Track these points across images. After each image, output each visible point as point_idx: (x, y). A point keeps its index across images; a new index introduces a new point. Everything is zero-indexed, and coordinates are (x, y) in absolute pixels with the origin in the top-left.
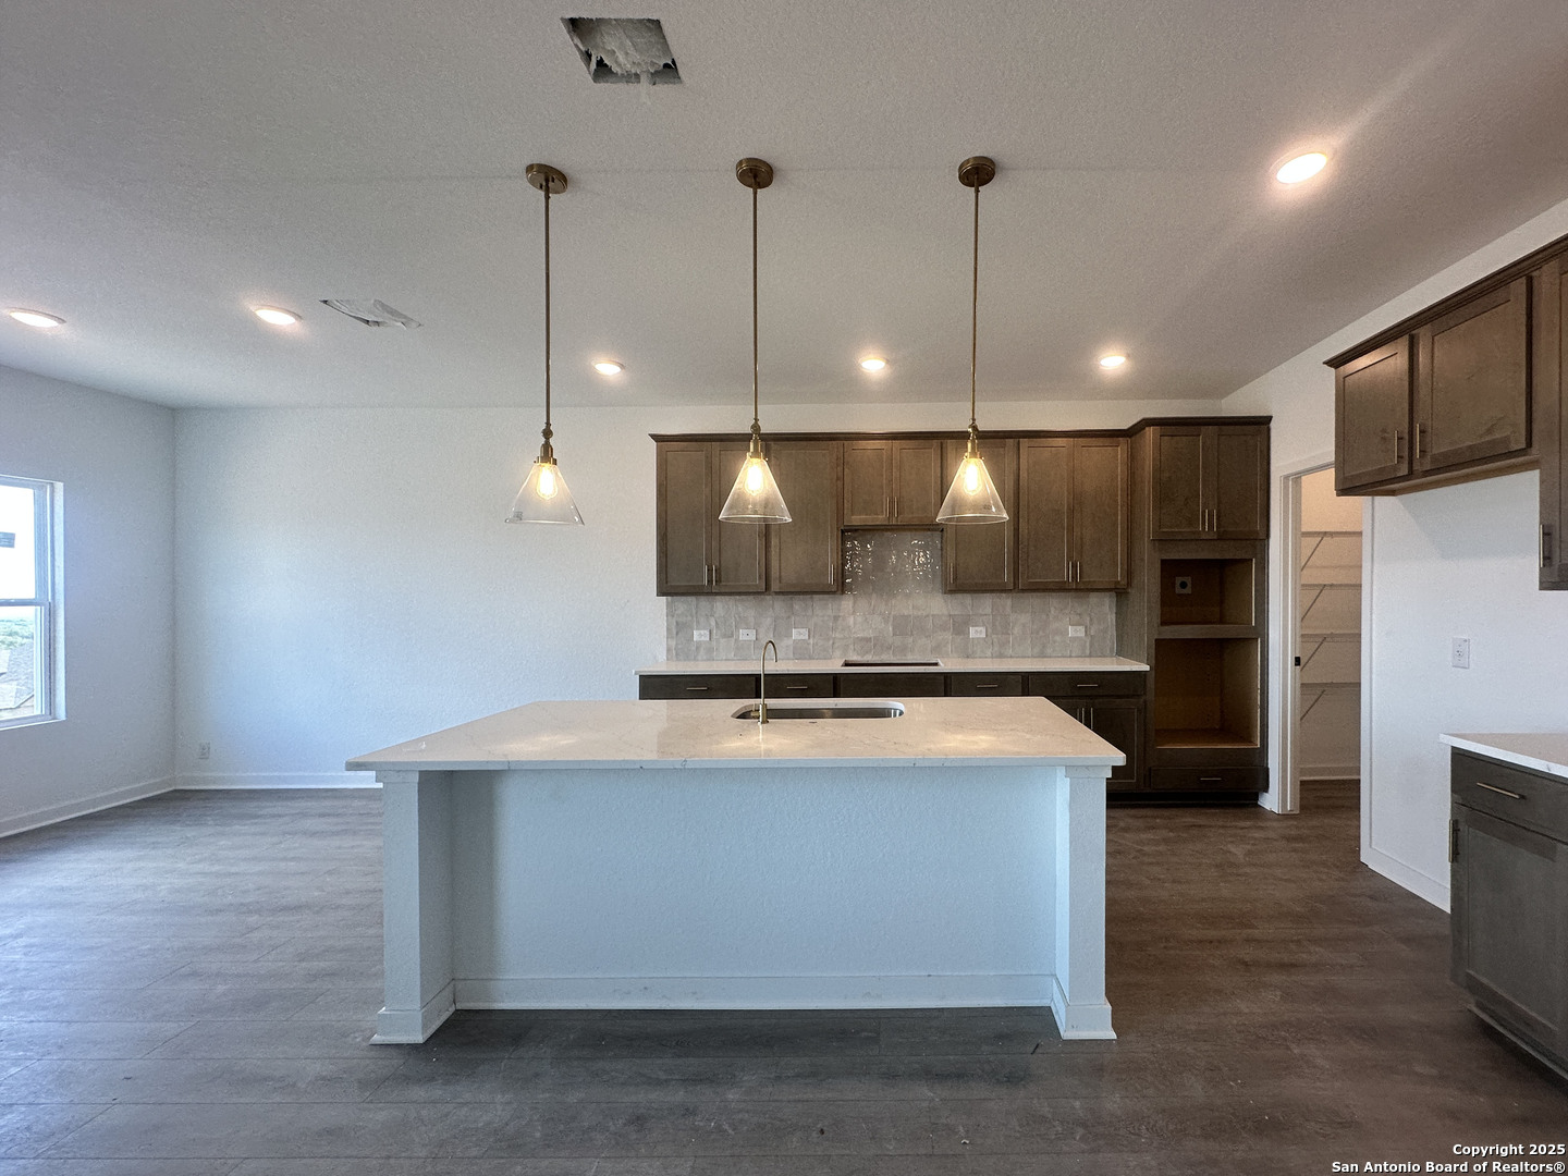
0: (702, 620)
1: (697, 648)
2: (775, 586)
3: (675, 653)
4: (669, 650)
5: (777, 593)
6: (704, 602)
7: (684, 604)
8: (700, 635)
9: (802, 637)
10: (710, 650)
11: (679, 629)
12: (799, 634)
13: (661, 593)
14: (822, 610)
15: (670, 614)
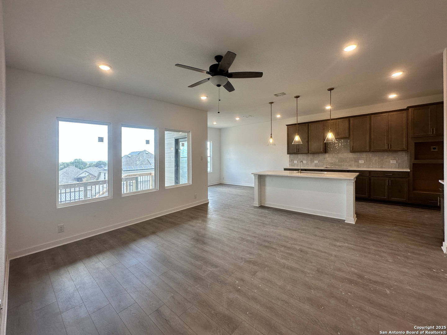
0: (296, 159)
1: (295, 164)
2: (310, 152)
3: (290, 165)
4: (289, 165)
5: (310, 153)
6: (296, 156)
7: (292, 156)
8: (295, 162)
9: (317, 162)
10: (297, 165)
11: (291, 161)
12: (316, 162)
13: (288, 154)
14: (321, 157)
15: (290, 158)
